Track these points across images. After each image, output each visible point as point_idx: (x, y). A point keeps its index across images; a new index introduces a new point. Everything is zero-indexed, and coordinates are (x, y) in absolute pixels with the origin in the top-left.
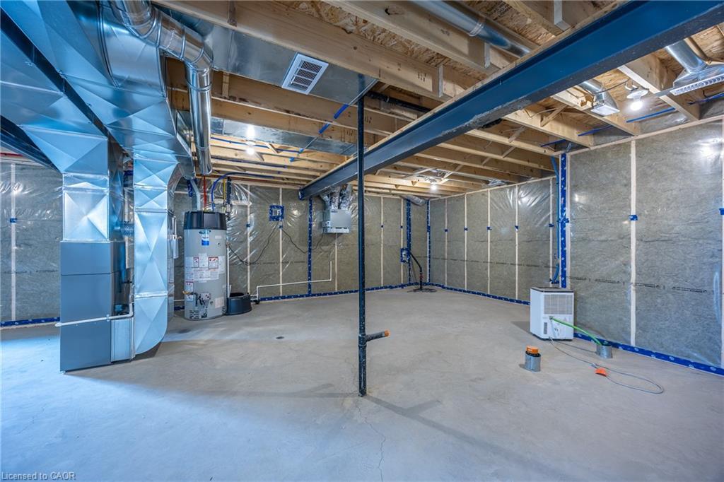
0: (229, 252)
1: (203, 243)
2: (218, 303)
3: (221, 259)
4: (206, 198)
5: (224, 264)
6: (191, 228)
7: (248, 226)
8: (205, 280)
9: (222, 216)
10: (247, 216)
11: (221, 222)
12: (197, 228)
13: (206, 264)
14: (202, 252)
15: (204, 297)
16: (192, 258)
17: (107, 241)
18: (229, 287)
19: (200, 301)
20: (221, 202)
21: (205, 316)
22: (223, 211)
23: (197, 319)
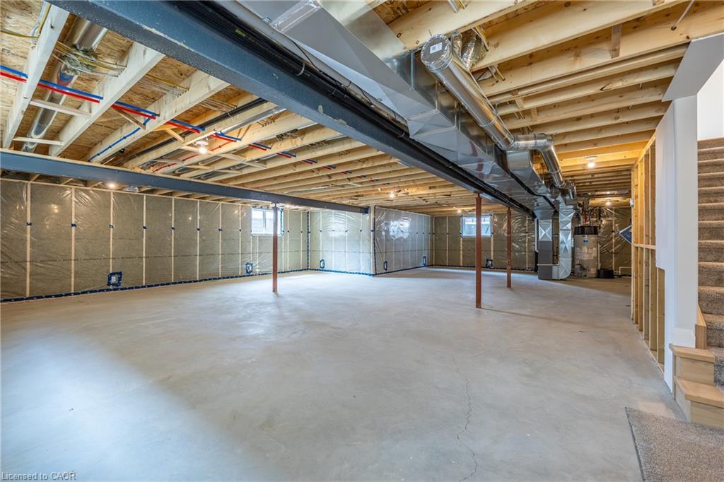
0: (599, 246)
1: (584, 241)
2: (593, 271)
3: (594, 249)
4: (586, 218)
5: (596, 252)
6: (578, 234)
7: (613, 231)
8: (585, 259)
9: (595, 228)
10: (612, 226)
11: (595, 231)
12: (582, 234)
13: (586, 251)
14: (584, 246)
15: (585, 266)
16: (578, 249)
17: (551, 240)
18: (599, 265)
19: (583, 268)
20: (595, 219)
21: (586, 276)
22: (596, 225)
23: (581, 277)
